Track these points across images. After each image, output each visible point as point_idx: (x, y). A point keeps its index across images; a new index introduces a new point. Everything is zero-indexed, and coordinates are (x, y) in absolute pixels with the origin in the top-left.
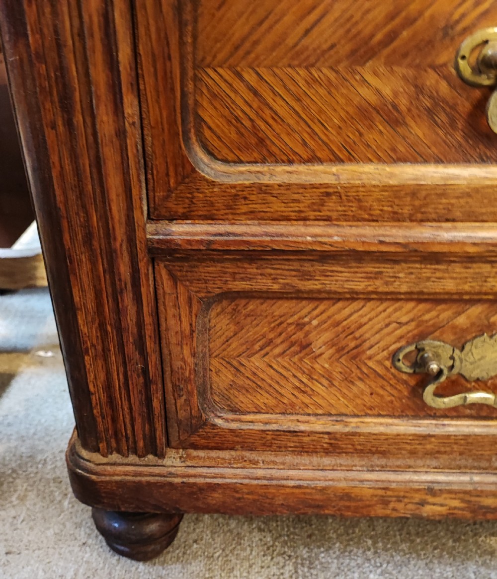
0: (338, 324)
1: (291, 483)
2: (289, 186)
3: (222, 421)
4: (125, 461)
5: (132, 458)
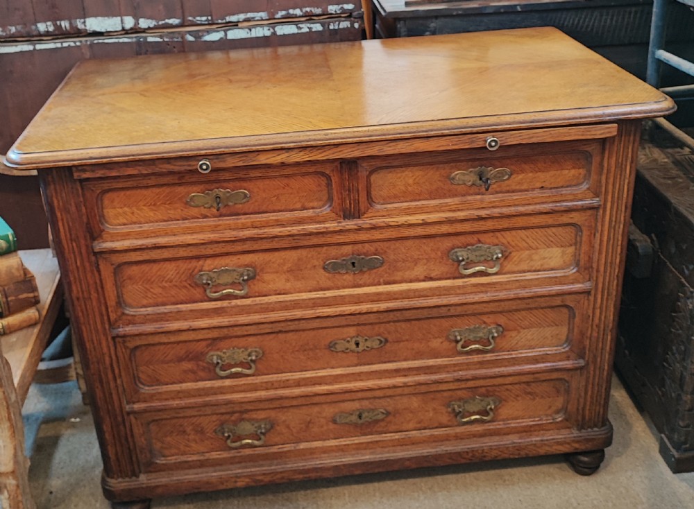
0: (193, 423)
1: (186, 481)
2: (167, 392)
3: (160, 461)
4: (124, 480)
5: (127, 479)
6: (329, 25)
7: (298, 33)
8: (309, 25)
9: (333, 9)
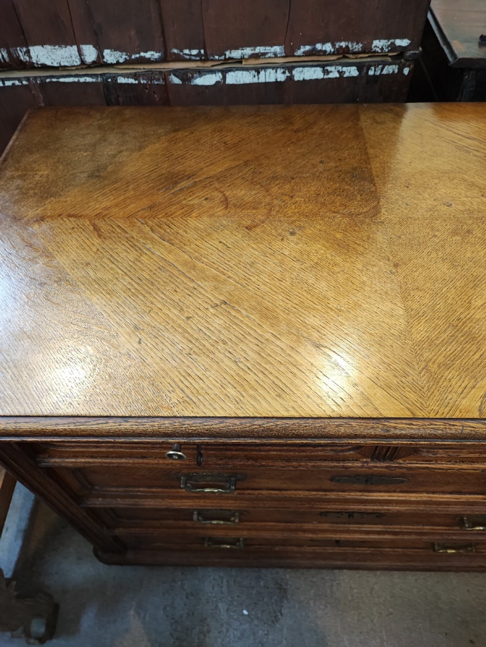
6: (369, 69)
7: (323, 79)
8: (340, 68)
9: (378, 44)
